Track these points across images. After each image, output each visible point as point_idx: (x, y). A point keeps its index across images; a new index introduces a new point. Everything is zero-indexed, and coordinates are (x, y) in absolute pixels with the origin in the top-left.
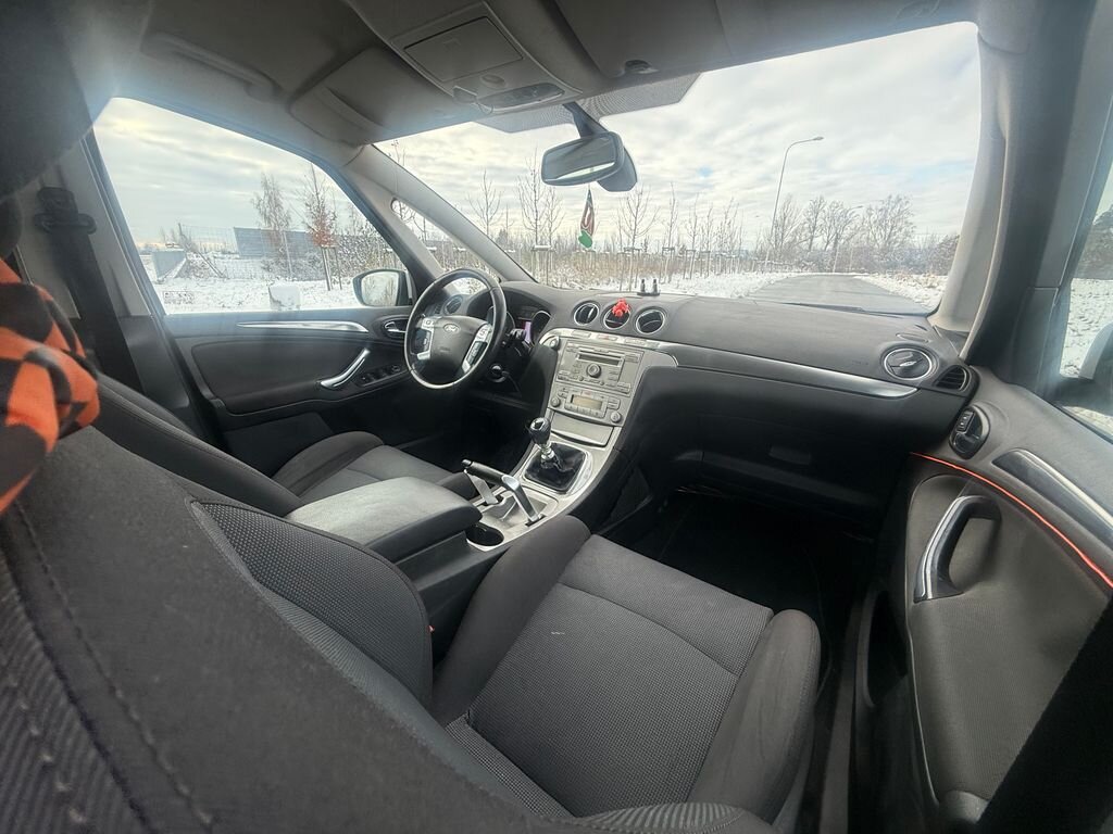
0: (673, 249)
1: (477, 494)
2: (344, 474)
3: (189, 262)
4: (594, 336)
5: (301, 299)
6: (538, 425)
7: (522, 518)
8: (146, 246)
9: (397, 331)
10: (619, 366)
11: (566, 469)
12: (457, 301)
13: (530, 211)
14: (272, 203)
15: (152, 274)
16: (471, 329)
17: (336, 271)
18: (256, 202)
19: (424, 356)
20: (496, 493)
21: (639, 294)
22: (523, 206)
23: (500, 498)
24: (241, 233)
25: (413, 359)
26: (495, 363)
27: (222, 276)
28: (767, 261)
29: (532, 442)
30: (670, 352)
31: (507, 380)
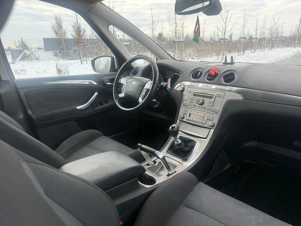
0: (245, 38)
1: (144, 160)
2: (85, 149)
3: (25, 54)
4: (201, 85)
5: (70, 68)
6: (173, 128)
7: (165, 172)
8: (8, 48)
9: (110, 84)
10: (213, 99)
11: (187, 149)
12: (137, 69)
13: (173, 23)
14: (59, 26)
15: (10, 59)
16: (143, 83)
17: (85, 55)
18: (52, 26)
19: (121, 95)
20: (153, 159)
21: (224, 63)
22: (169, 21)
23: (155, 162)
24: (46, 40)
25: (117, 97)
26: (154, 98)
27: (37, 59)
28: (297, 41)
29: (170, 136)
30: (238, 92)
31: (159, 106)
